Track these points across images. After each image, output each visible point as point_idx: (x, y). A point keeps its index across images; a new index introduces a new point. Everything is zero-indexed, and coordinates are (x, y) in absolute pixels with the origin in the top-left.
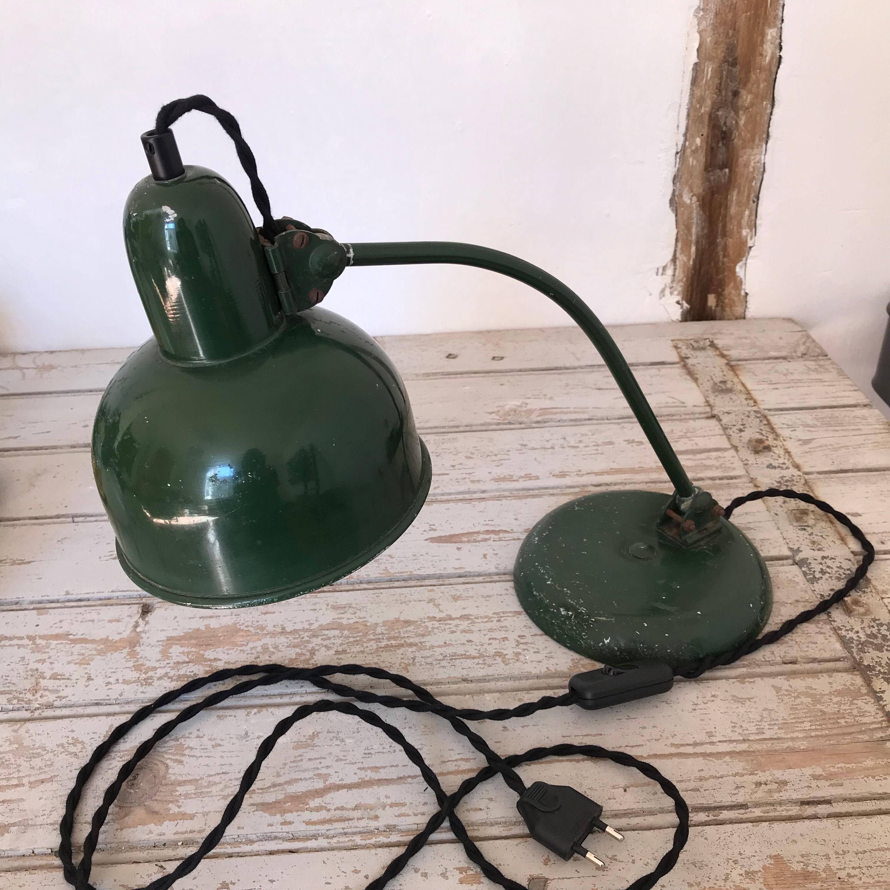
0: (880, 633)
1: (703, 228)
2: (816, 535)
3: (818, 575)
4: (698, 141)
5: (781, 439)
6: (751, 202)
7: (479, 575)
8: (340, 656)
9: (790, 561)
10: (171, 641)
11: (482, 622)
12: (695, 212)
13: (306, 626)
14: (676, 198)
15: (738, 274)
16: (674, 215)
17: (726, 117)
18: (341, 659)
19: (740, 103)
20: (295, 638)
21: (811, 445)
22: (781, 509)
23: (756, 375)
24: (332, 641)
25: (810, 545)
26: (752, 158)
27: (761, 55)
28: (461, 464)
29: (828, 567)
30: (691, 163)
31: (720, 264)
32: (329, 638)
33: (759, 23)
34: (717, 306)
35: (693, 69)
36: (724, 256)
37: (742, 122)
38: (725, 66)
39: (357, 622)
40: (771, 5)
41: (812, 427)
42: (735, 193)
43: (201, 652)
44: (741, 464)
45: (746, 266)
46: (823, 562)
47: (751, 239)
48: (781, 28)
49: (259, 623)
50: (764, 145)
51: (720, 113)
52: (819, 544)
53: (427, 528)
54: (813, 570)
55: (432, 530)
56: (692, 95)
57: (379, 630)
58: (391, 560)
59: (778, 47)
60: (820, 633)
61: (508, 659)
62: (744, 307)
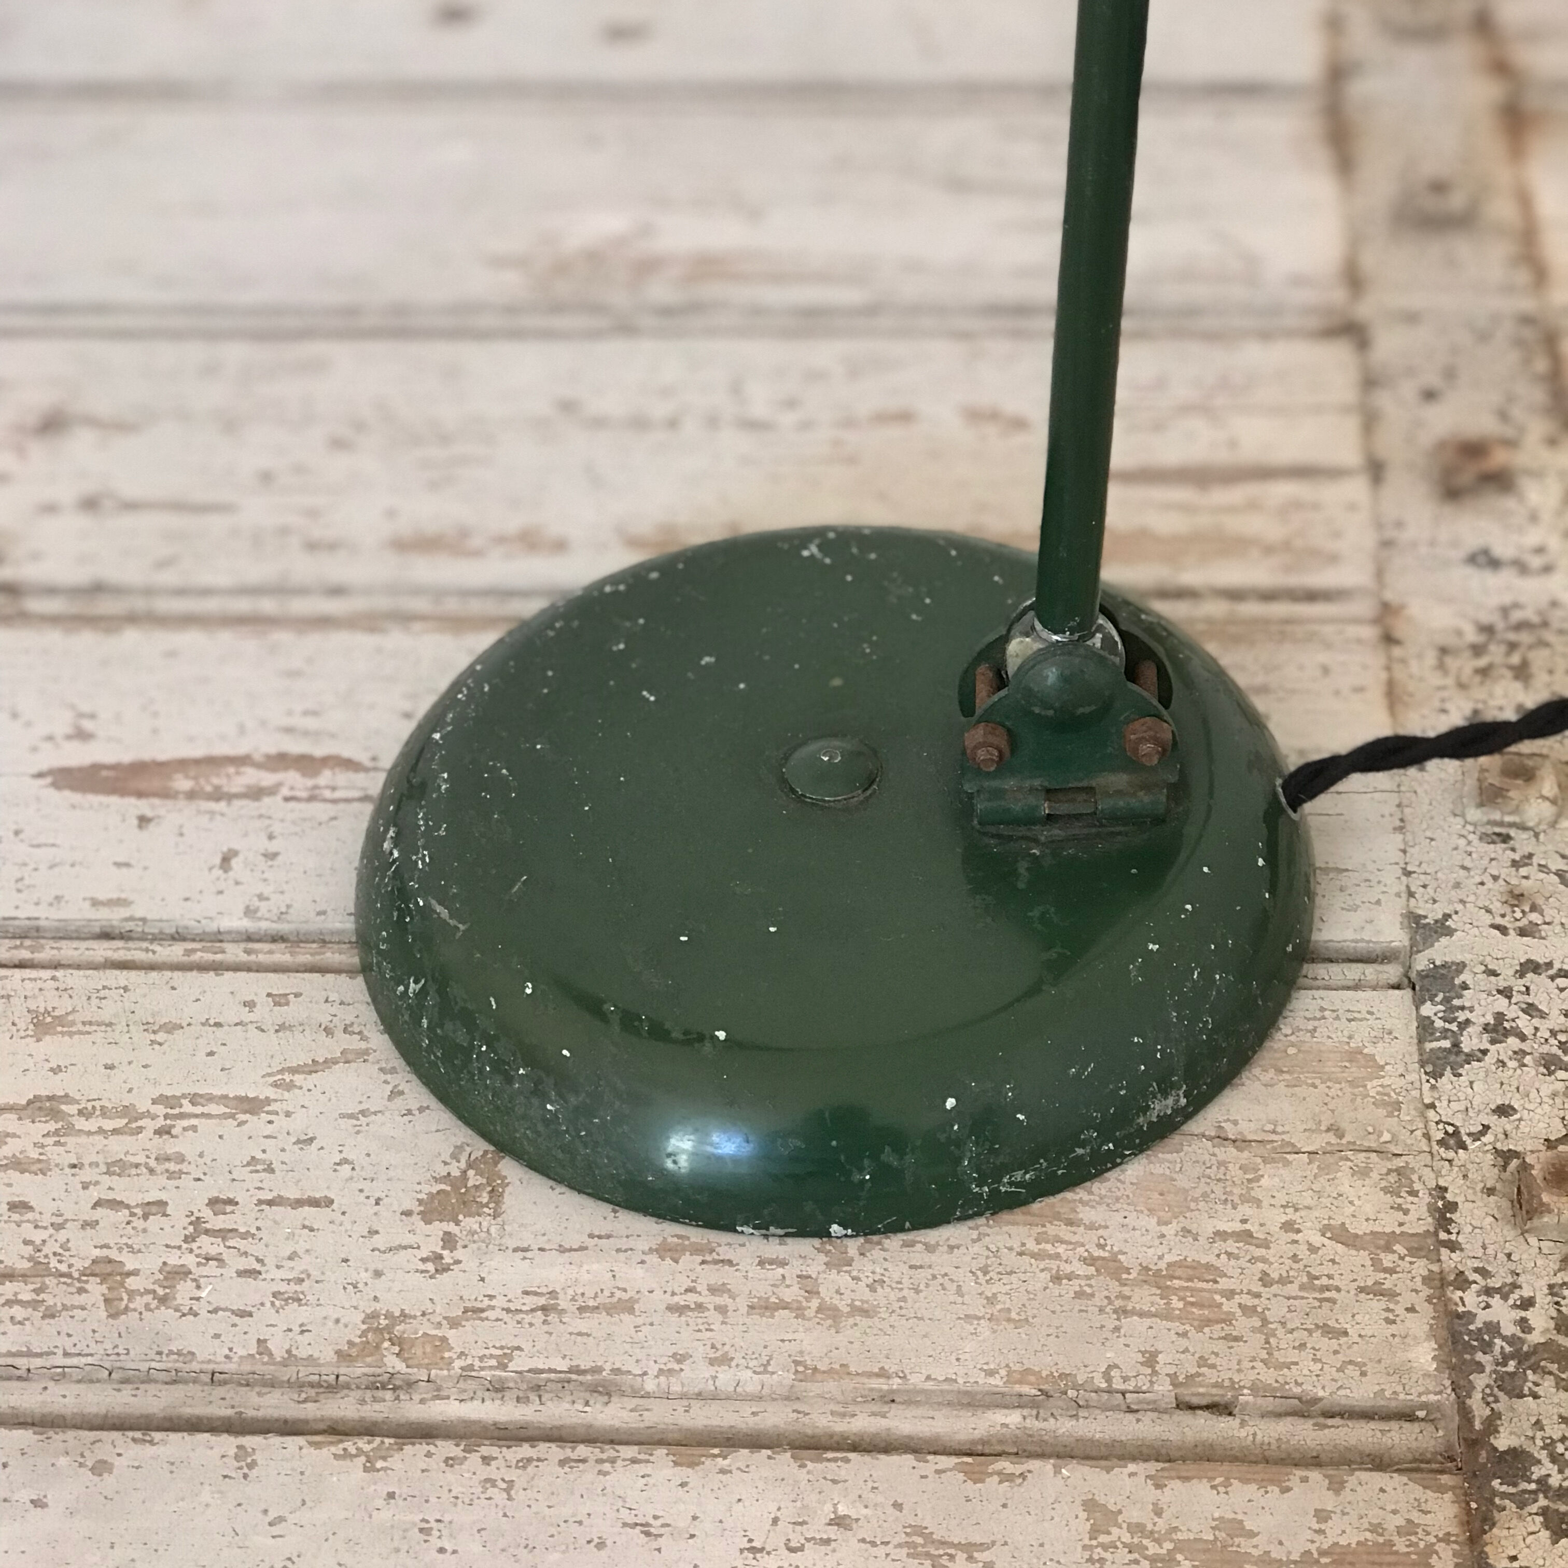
2: (1542, 868)
3: (1471, 1041)
7: (178, 937)
9: (1392, 972)
11: (101, 1131)
25: (1497, 907)
28: (302, 470)
29: (1530, 1010)
46: (1518, 985)
52: (1534, 908)
53: (62, 724)
54: (1462, 1016)
55: (82, 735)
60: (1377, 1291)
61: (132, 1294)
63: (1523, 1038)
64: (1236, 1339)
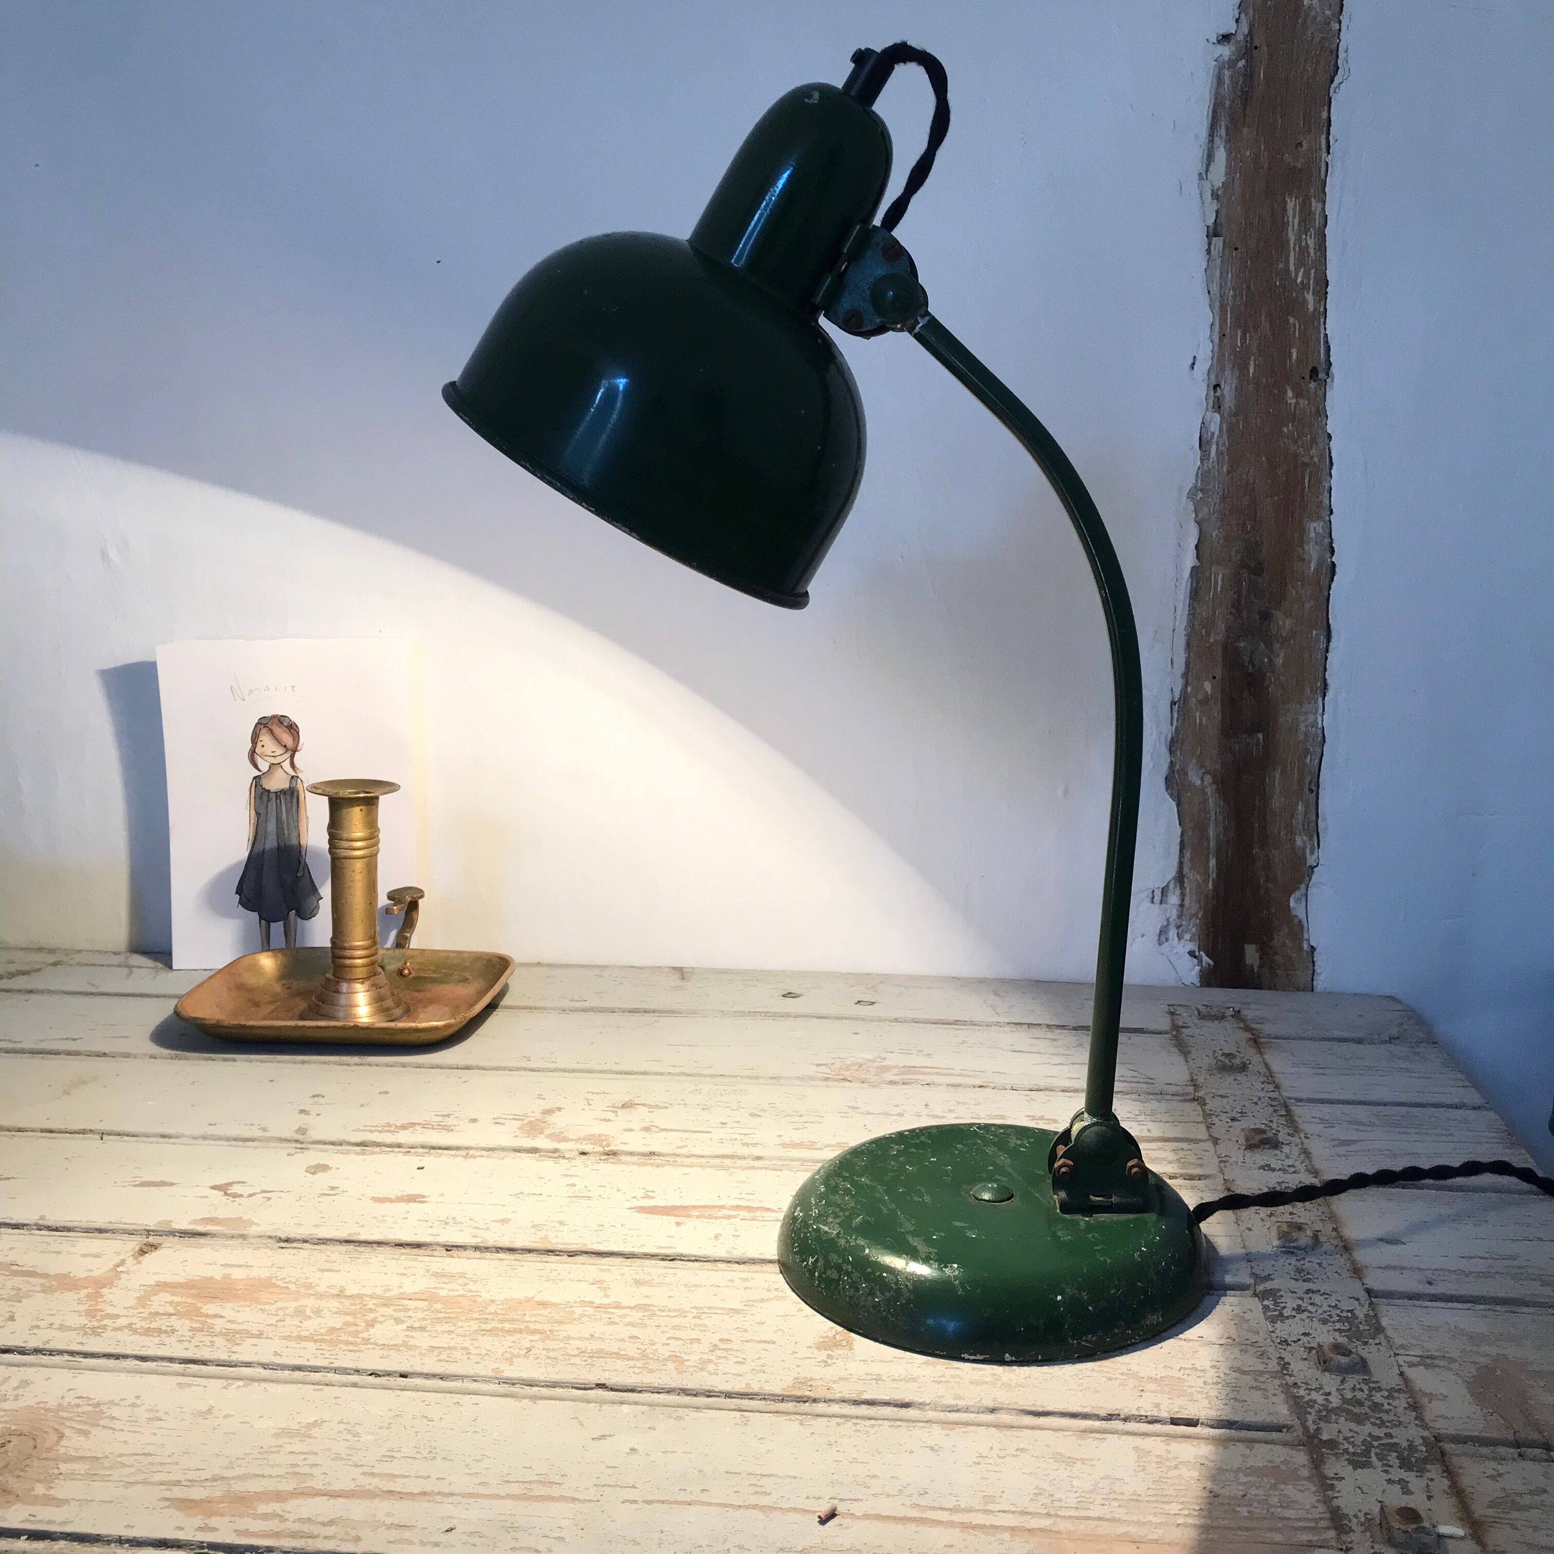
0: (1369, 1401)
1: (1227, 829)
2: (1310, 1262)
3: (1286, 1313)
4: (1208, 686)
5: (1302, 1135)
6: (1307, 791)
7: (696, 1260)
8: (411, 1334)
9: (1248, 1291)
10: (163, 1286)
11: (668, 1316)
12: (1211, 800)
13: (379, 1292)
14: (1177, 776)
15: (1294, 913)
16: (1173, 805)
17: (1252, 652)
18: (412, 1337)
19: (1274, 630)
20: (352, 1305)
21: (1353, 1147)
22: (1261, 1224)
23: (1292, 1056)
24: (410, 1313)
25: (1292, 1273)
26: (1302, 718)
27: (1302, 560)
28: (738, 1122)
29: (1312, 1304)
30: (1198, 720)
31: (1262, 892)
32: (407, 1310)
33: (1293, 513)
34: (1261, 966)
35: (1191, 575)
36: (1268, 880)
37: (1280, 661)
38: (1245, 574)
39: (463, 1296)
40: (1310, 487)
41: (1366, 1125)
42: (1277, 774)
43: (198, 1305)
44: (1216, 1160)
45: (1307, 900)
46: (1306, 1296)
47: (1312, 852)
48: (1330, 521)
49: (308, 1281)
50: (1320, 699)
51: (1241, 644)
52: (1308, 1273)
53: (641, 1193)
54: (1282, 1305)
55: (648, 1197)
56: (1192, 614)
57: (492, 1308)
58: (561, 1228)
59: (1328, 549)
60: (1258, 1388)
61: (688, 1367)
62: (1311, 972)
63: (1311, 1312)
64: (1196, 1401)
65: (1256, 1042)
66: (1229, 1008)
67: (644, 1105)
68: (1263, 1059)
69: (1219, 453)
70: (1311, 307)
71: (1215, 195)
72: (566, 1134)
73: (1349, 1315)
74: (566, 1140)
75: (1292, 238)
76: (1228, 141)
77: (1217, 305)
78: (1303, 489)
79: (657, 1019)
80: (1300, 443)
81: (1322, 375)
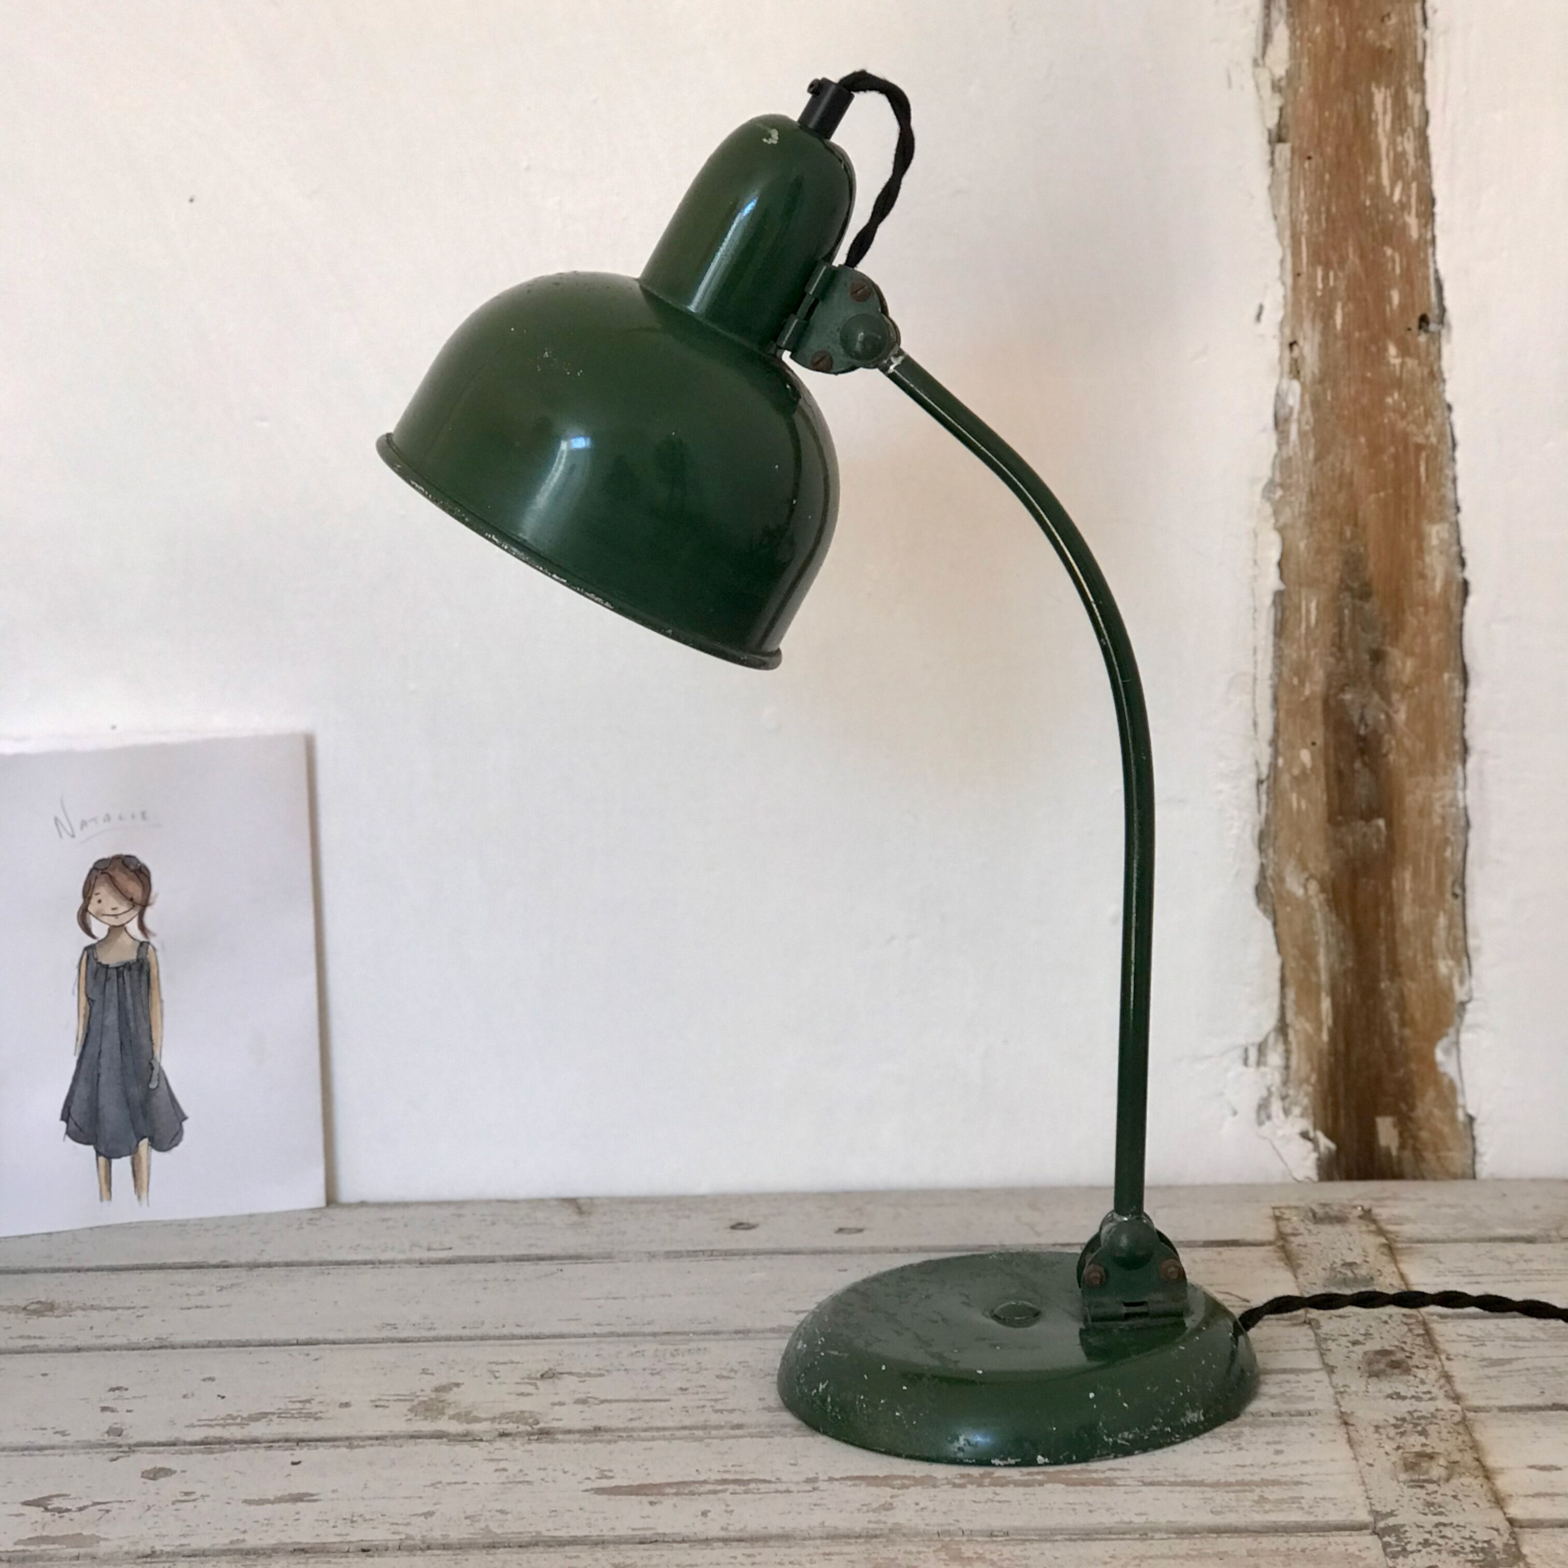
1: (1342, 956)
2: (1443, 1495)
3: (1413, 1547)
4: (1305, 756)
5: (1443, 1357)
6: (1449, 896)
9: (1365, 1530)
12: (1319, 916)
14: (1270, 884)
15: (1441, 1069)
16: (1269, 923)
17: (1363, 707)
19: (1390, 675)
21: (1507, 1367)
22: (1384, 1457)
23: (1440, 1262)
25: (1420, 1507)
26: (1436, 795)
27: (1422, 576)
28: (703, 1386)
29: (1443, 1537)
30: (1295, 805)
31: (1396, 1043)
33: (1407, 512)
34: (1402, 1147)
35: (1274, 602)
36: (1403, 1024)
37: (1401, 716)
38: (1347, 598)
40: (1427, 477)
41: (1525, 1340)
42: (1408, 875)
44: (1331, 1391)
45: (1458, 1050)
46: (1435, 1530)
47: (1462, 982)
48: (1457, 522)
50: (1459, 768)
51: (1348, 697)
52: (1440, 1507)
53: (593, 1474)
54: (1406, 1540)
55: (606, 1477)
56: (1279, 657)
58: (504, 1517)
59: (1457, 560)
62: (1470, 1152)
63: (1440, 1545)
65: (1391, 1249)
66: (1355, 1207)
67: (570, 1373)
68: (1399, 1269)
69: (1302, 434)
70: (1414, 233)
71: (1276, 87)
72: (475, 1413)
73: (1486, 1545)
74: (477, 1420)
75: (1384, 142)
76: (1291, 14)
77: (1287, 234)
78: (1418, 481)
79: (560, 1267)
80: (1410, 418)
81: (1433, 327)
